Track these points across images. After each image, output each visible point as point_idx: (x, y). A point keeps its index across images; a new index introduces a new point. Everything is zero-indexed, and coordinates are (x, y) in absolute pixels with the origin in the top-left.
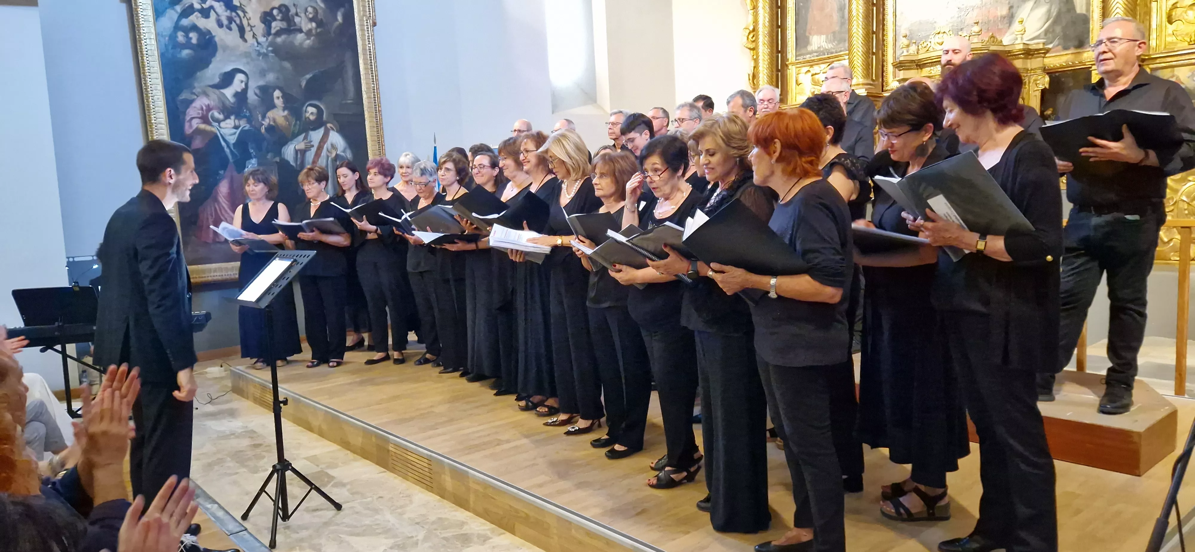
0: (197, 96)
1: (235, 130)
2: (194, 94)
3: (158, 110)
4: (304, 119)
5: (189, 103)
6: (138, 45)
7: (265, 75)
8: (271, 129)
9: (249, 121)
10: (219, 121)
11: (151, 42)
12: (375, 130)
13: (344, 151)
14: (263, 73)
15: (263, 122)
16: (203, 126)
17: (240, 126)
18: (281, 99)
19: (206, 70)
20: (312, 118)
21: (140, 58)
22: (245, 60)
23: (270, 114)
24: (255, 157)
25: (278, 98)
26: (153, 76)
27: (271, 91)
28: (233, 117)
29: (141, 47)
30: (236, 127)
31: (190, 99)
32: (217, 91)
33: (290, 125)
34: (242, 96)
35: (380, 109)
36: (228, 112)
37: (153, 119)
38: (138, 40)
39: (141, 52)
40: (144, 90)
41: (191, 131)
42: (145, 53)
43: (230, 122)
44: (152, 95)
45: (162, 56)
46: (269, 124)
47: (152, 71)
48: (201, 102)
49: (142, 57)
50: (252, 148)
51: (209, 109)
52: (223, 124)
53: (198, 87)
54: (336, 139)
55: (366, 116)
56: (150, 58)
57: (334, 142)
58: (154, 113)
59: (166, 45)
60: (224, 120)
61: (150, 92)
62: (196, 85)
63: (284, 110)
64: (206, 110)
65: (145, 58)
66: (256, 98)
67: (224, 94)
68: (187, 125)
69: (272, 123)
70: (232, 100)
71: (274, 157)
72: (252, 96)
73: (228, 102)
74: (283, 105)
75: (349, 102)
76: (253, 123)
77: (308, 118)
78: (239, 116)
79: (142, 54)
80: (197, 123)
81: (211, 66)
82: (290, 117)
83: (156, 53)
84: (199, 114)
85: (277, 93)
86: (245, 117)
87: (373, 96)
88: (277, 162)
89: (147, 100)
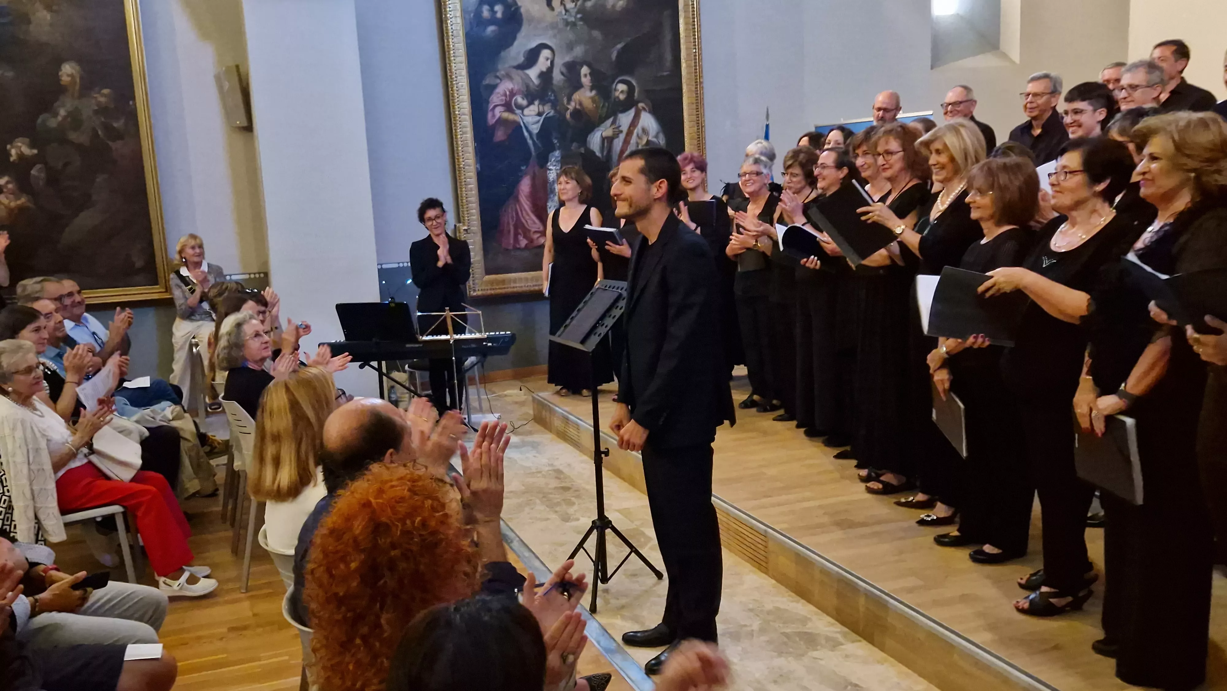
0: (501, 80)
1: (538, 118)
2: (497, 77)
3: (463, 99)
4: (613, 100)
5: (492, 88)
6: (444, 25)
7: (572, 49)
8: (578, 113)
9: (554, 107)
10: (522, 108)
11: (456, 20)
12: (694, 106)
13: (656, 136)
14: (570, 47)
15: (569, 107)
16: (506, 115)
17: (544, 112)
18: (589, 77)
19: (511, 48)
20: (622, 97)
21: (446, 41)
22: (551, 32)
23: (576, 96)
24: (559, 149)
25: (585, 75)
26: (458, 59)
27: (578, 67)
28: (537, 103)
29: (447, 27)
30: (540, 114)
31: (495, 83)
32: (520, 72)
33: (597, 107)
34: (546, 76)
35: (701, 80)
36: (531, 96)
37: (457, 109)
38: (444, 19)
39: (447, 33)
40: (449, 77)
41: (494, 120)
42: (450, 34)
43: (534, 109)
44: (457, 82)
45: (468, 36)
46: (575, 109)
47: (456, 54)
48: (505, 86)
49: (448, 40)
50: (556, 138)
51: (512, 94)
52: (526, 112)
53: (502, 68)
54: (648, 121)
55: (684, 91)
56: (455, 40)
57: (646, 125)
58: (458, 103)
59: (471, 23)
60: (528, 106)
61: (455, 79)
62: (500, 67)
63: (591, 90)
64: (510, 96)
65: (450, 40)
66: (562, 77)
67: (528, 76)
68: (490, 115)
69: (578, 107)
70: (536, 81)
71: (579, 147)
72: (557, 76)
73: (531, 84)
74: (591, 84)
75: (665, 74)
76: (558, 108)
77: (618, 97)
78: (543, 102)
79: (448, 36)
80: (500, 112)
81: (516, 43)
82: (597, 98)
83: (461, 33)
84: (502, 100)
85: (585, 70)
86: (549, 101)
87: (693, 64)
88: (582, 154)
89: (452, 88)
